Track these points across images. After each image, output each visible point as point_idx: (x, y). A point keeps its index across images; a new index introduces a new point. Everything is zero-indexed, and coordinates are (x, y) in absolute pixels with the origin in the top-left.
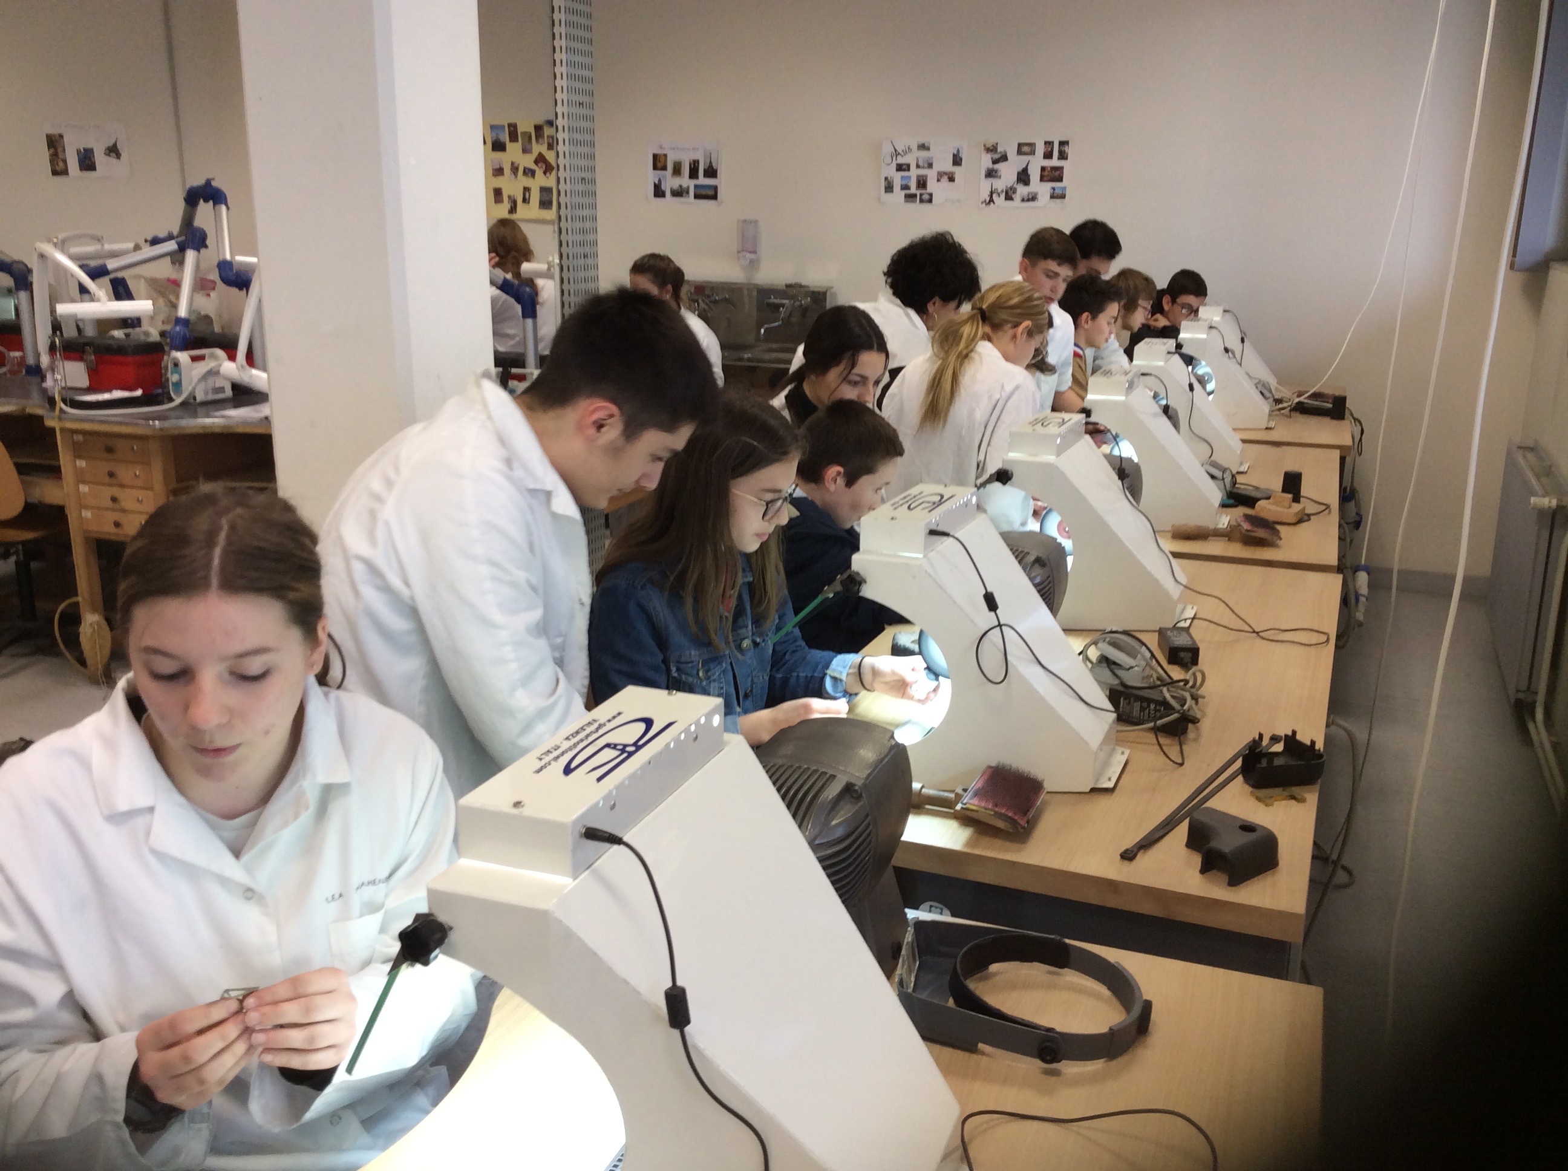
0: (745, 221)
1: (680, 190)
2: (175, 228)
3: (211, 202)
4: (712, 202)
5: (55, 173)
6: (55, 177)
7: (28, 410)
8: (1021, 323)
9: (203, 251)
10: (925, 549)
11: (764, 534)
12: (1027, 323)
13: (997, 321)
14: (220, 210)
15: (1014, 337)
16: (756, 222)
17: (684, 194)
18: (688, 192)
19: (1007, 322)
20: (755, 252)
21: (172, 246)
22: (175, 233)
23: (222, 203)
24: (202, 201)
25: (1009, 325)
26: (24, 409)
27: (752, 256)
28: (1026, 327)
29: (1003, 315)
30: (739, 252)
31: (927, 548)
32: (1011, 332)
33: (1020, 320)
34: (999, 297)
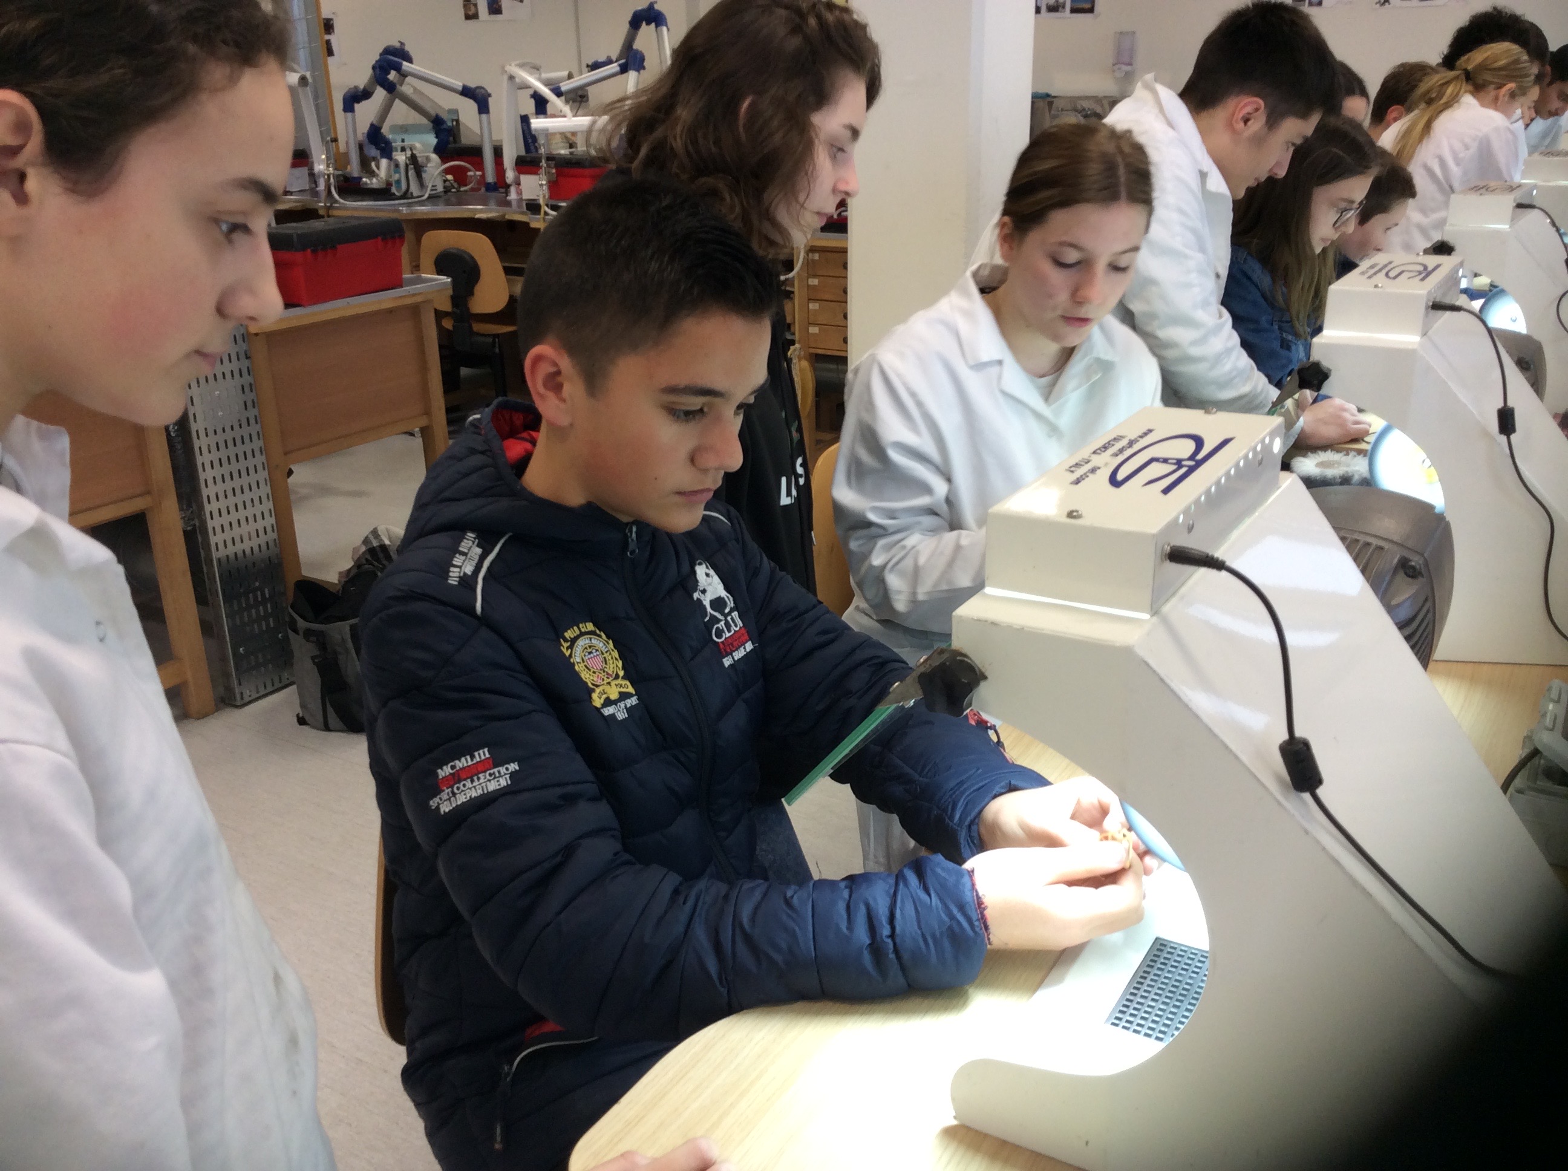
0: (1121, 33)
1: (1055, 4)
2: (614, 51)
3: (653, 25)
4: (1089, 16)
5: (468, 17)
6: (469, 22)
7: (507, 217)
8: (1505, 85)
9: (642, 71)
10: (1512, 221)
11: (1328, 240)
12: (1511, 85)
13: (1480, 82)
14: (662, 31)
15: (1496, 99)
16: (1134, 33)
17: (1060, 9)
18: (1064, 7)
19: (1492, 83)
20: (1130, 64)
21: (614, 68)
22: (614, 58)
23: (663, 25)
24: (644, 23)
25: (1492, 86)
26: (503, 216)
27: (1128, 68)
28: (1509, 90)
29: (1488, 76)
30: (1114, 65)
31: (1513, 220)
32: (1493, 93)
33: (1505, 82)
34: (1486, 59)
